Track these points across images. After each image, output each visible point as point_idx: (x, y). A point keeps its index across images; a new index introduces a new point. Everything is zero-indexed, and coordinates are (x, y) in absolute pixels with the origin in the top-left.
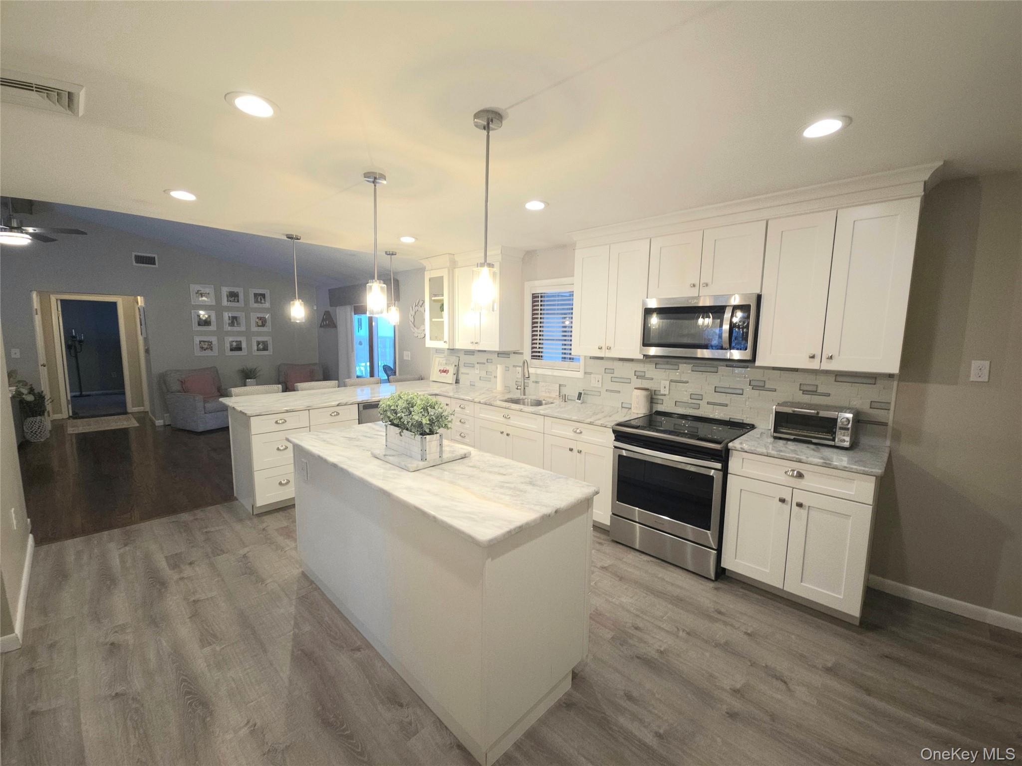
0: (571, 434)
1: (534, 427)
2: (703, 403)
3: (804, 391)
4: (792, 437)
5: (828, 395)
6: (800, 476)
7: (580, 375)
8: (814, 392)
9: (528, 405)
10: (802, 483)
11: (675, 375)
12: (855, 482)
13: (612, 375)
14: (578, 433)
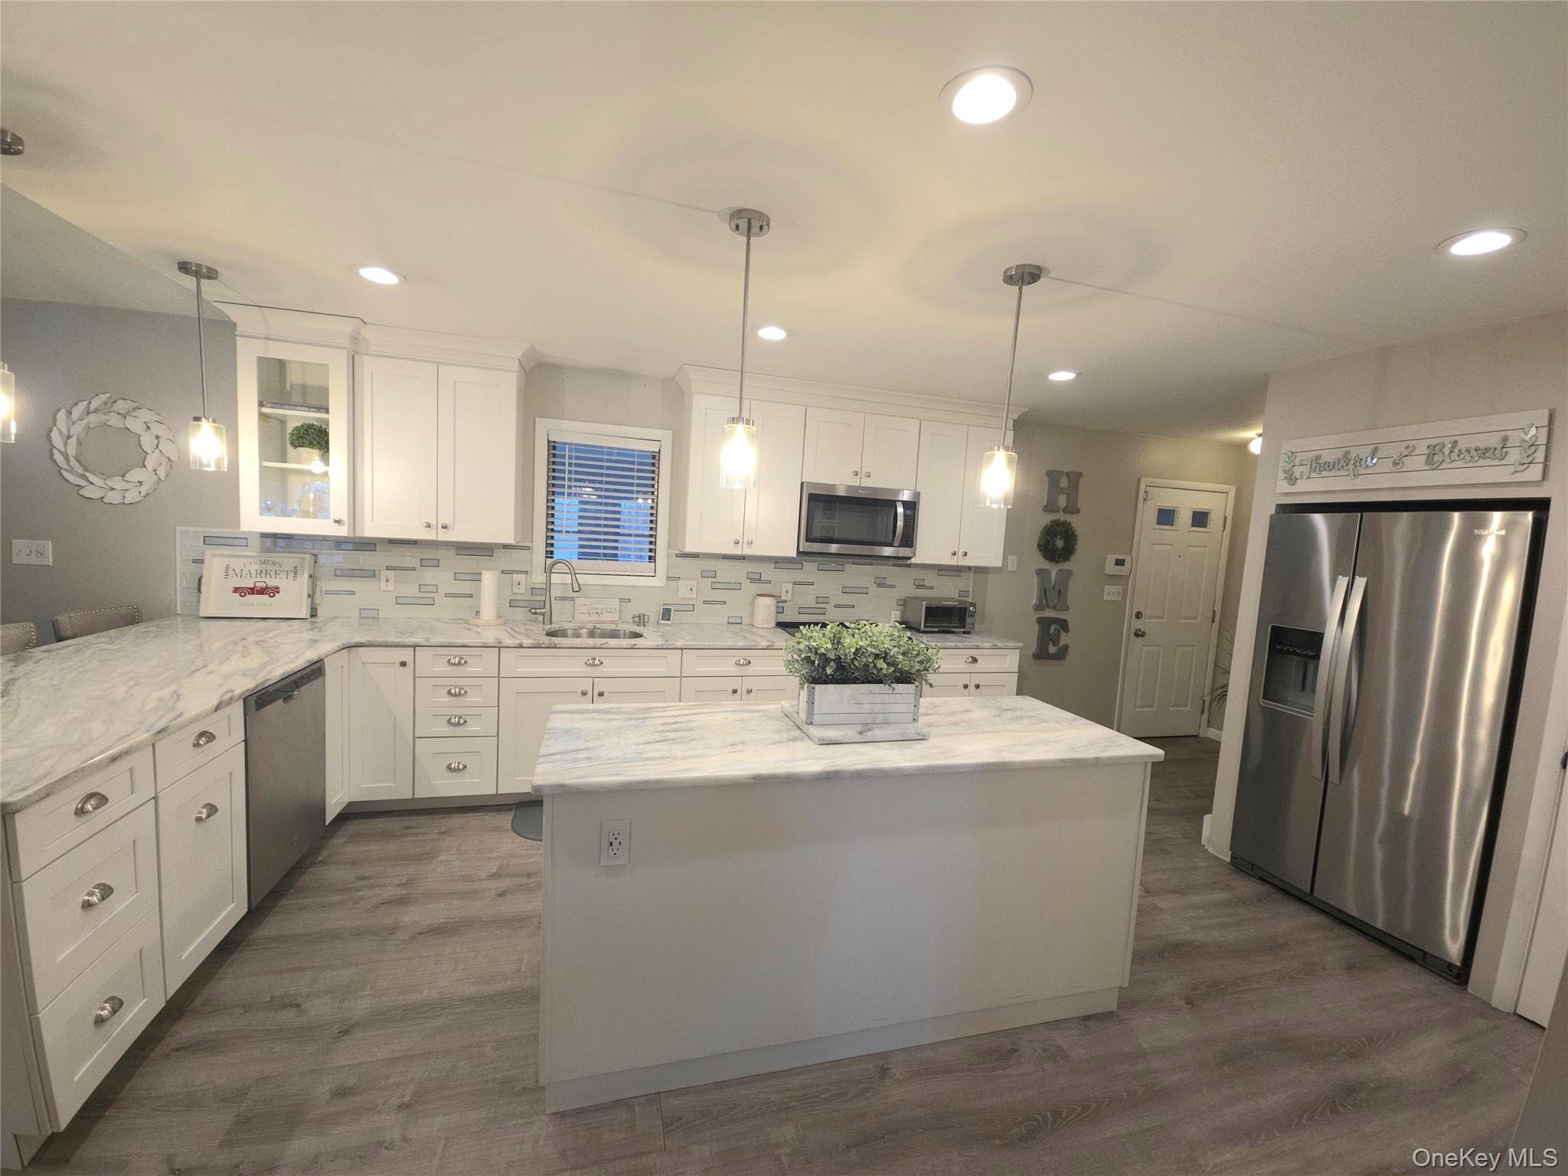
0: (733, 669)
1: (662, 670)
2: (830, 607)
3: (916, 586)
4: (936, 630)
5: (932, 588)
6: (975, 660)
7: (659, 581)
8: (922, 587)
9: (624, 638)
10: (978, 667)
11: (799, 576)
12: (1009, 656)
13: (714, 580)
14: (743, 665)
